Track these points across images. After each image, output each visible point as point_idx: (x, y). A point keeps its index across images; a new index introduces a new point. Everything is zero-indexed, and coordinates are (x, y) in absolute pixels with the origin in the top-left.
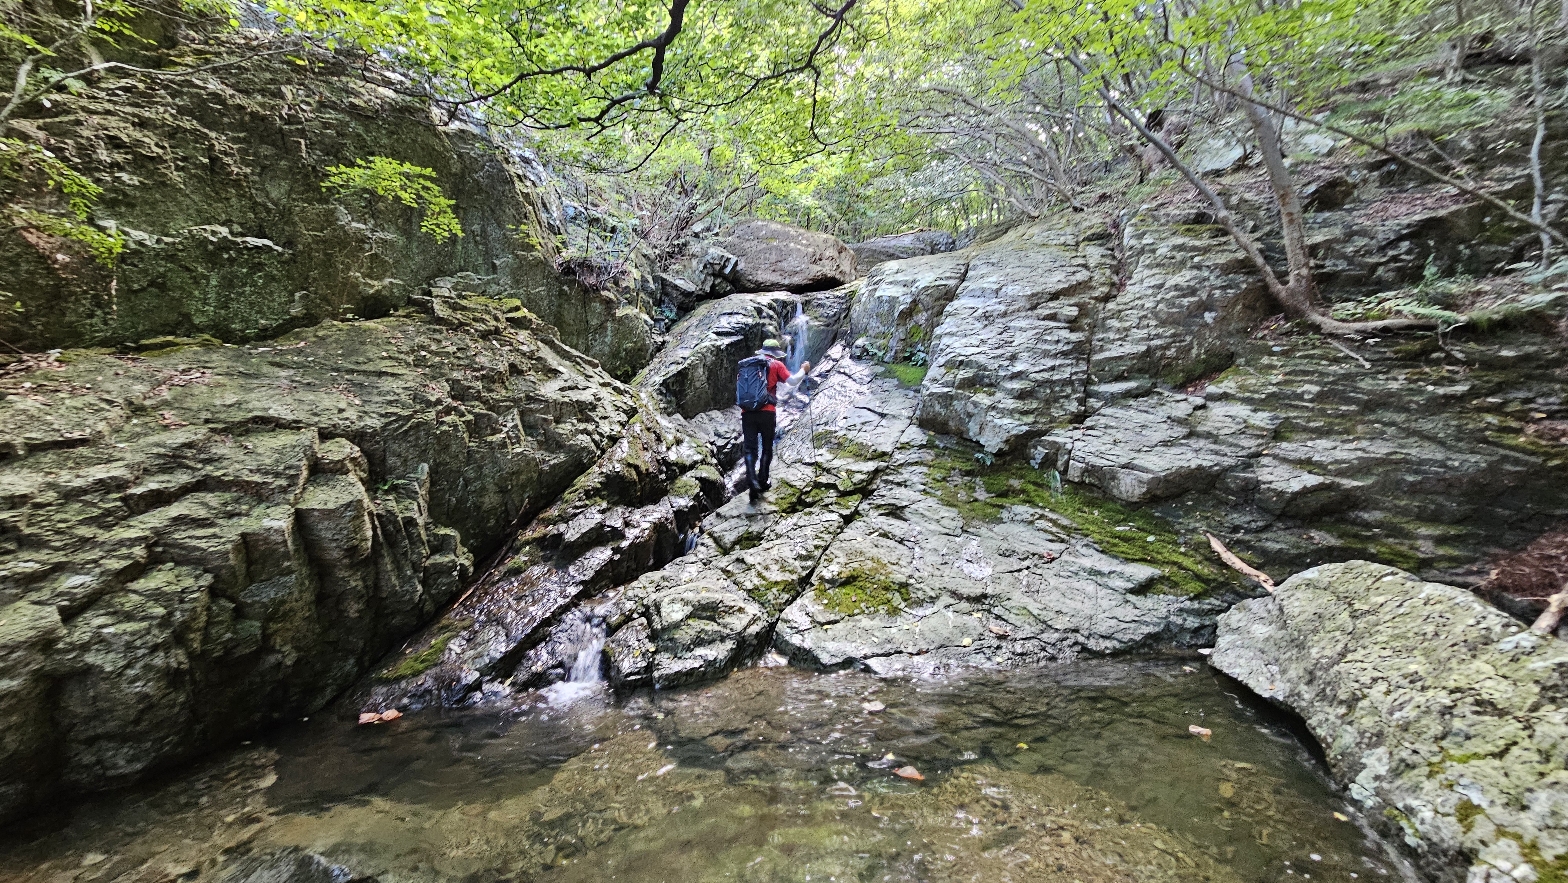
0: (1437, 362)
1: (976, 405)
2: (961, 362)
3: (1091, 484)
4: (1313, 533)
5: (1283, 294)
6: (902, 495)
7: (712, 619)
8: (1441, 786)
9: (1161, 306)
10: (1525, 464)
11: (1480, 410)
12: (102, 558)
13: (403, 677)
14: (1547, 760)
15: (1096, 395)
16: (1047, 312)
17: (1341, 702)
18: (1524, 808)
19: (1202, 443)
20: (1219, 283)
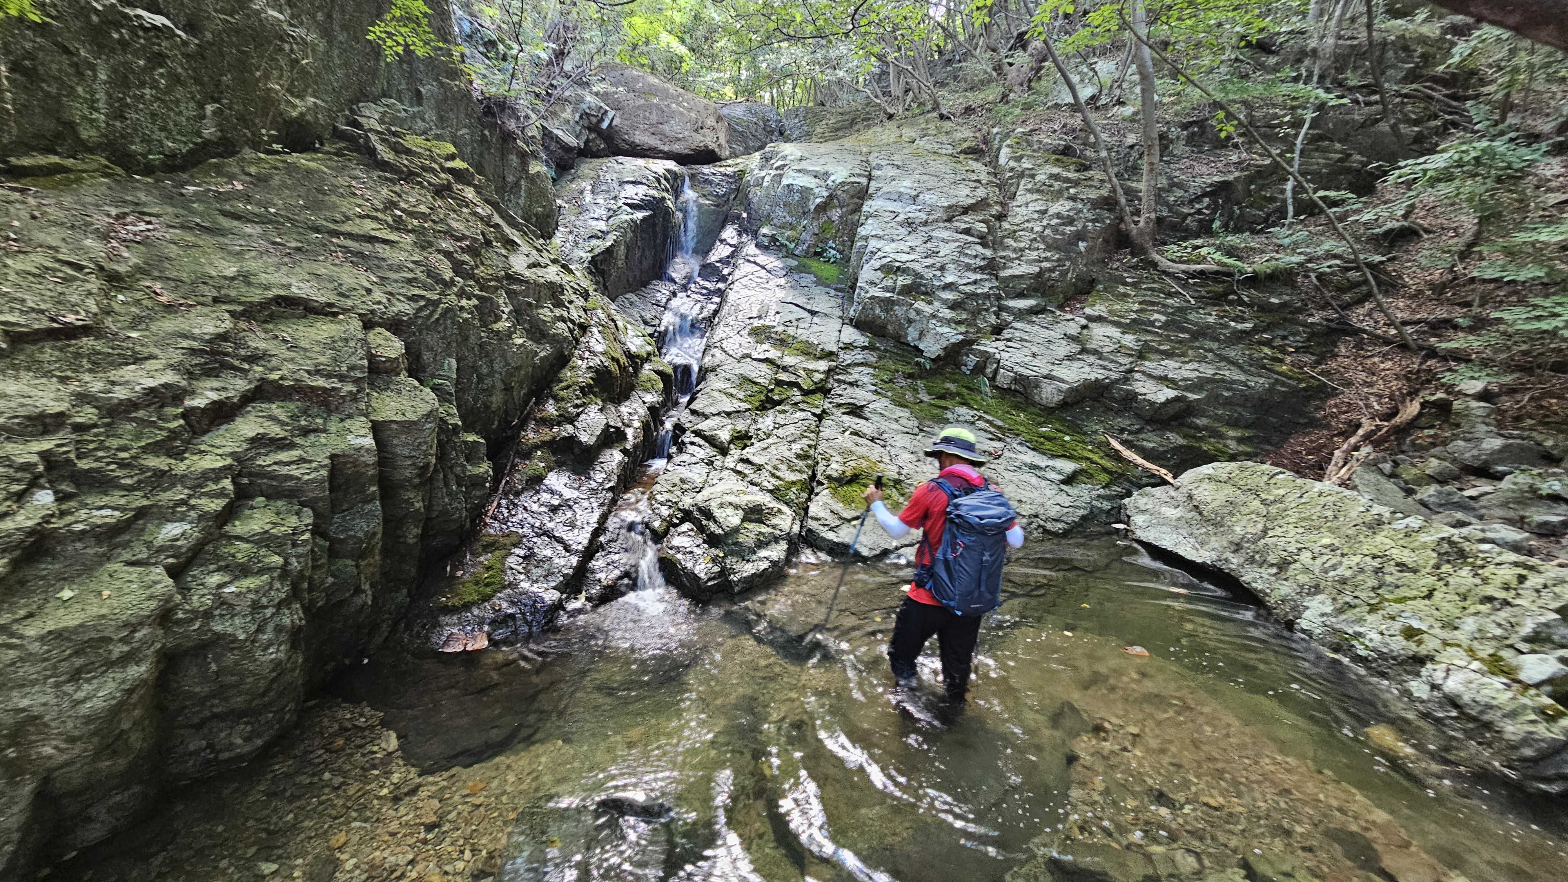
0: (1231, 303)
1: (918, 312)
2: (898, 268)
3: (1016, 391)
4: (1170, 435)
5: (1134, 232)
6: (860, 396)
7: (760, 521)
8: (1384, 617)
9: (1047, 232)
10: (1288, 386)
11: (1261, 343)
12: (190, 497)
13: (474, 603)
14: (1465, 599)
15: (1007, 309)
16: (964, 226)
17: (1272, 565)
18: (1456, 628)
19: (1092, 359)
20: (1089, 216)
